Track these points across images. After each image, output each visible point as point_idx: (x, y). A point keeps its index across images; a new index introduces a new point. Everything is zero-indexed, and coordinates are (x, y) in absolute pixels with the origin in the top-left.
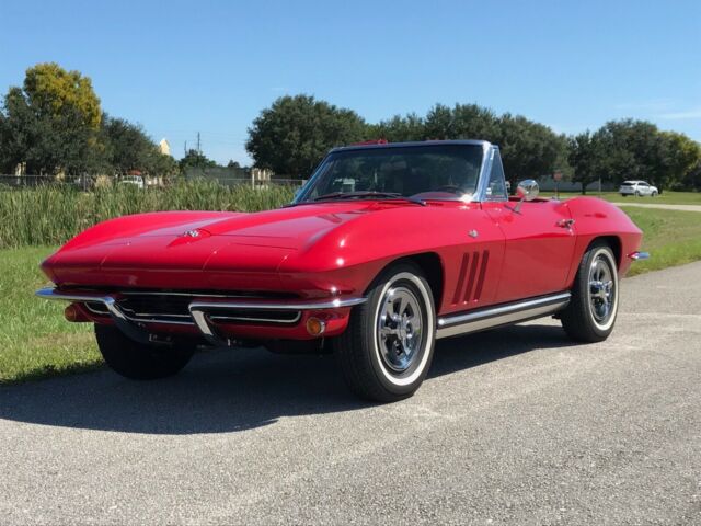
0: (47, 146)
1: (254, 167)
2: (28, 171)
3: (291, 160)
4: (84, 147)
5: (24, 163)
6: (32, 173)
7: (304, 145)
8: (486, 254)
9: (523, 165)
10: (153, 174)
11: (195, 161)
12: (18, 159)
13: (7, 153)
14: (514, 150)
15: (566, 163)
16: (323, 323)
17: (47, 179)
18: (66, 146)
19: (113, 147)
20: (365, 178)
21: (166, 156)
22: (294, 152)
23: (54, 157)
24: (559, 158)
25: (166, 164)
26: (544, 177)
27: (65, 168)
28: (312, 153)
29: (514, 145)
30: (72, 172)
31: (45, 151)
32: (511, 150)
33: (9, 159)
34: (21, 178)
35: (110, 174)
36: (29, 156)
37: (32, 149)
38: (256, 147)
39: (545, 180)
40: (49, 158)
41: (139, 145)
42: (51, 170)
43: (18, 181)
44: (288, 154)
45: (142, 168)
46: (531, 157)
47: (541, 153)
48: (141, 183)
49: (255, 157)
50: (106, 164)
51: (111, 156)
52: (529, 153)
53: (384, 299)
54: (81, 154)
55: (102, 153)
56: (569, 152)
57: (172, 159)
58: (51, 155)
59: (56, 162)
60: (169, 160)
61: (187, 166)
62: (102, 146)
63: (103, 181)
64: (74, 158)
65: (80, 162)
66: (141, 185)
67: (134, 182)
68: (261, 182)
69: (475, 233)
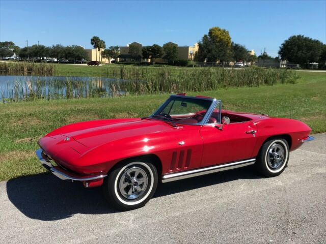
0: (214, 53)
1: (281, 59)
2: (208, 61)
3: (294, 57)
4: (225, 53)
5: (207, 58)
7: (299, 52)
10: (247, 62)
12: (205, 57)
13: (202, 55)
16: (87, 184)
17: (213, 63)
18: (219, 53)
19: (235, 53)
20: (322, 63)
22: (295, 54)
23: (216, 56)
25: (252, 58)
27: (219, 60)
30: (221, 61)
33: (203, 57)
35: (233, 62)
36: (208, 56)
37: (209, 54)
38: (282, 53)
41: (243, 52)
42: (215, 61)
43: (205, 64)
45: (244, 59)
49: (282, 56)
50: (232, 58)
51: (233, 55)
54: (224, 55)
55: (231, 55)
58: (214, 56)
59: (216, 58)
60: (254, 57)
61: (260, 58)
62: (231, 53)
63: (231, 63)
64: (222, 57)
65: (223, 58)
66: (242, 65)
67: (240, 64)
68: (284, 65)
69: (183, 143)
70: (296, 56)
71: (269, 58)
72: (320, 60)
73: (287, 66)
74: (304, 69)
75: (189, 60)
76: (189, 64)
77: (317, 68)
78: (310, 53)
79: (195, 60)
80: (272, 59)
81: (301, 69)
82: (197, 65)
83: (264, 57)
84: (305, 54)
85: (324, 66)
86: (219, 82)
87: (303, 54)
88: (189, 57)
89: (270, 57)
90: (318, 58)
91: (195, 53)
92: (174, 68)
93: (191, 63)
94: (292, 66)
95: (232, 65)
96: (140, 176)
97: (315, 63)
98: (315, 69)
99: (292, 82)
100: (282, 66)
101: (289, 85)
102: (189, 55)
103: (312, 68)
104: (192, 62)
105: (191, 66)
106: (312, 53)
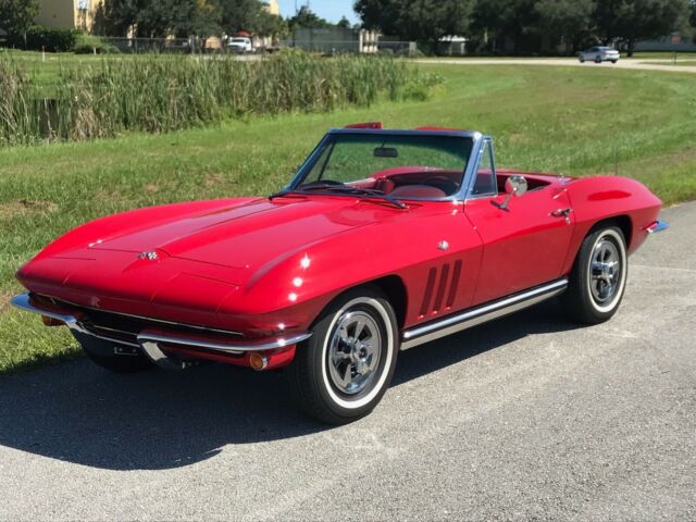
0: (157, 8)
1: (363, 26)
2: (139, 34)
3: (399, 21)
4: (193, 9)
5: (135, 25)
6: (143, 36)
7: (412, 6)
8: (458, 264)
9: (641, 25)
10: (261, 35)
11: (305, 20)
12: (129, 21)
13: (118, 16)
14: (632, 10)
15: (687, 23)
16: (265, 360)
17: (157, 41)
18: (175, 8)
19: (222, 8)
20: (475, 38)
21: (274, 16)
22: (402, 12)
23: (164, 19)
24: (680, 18)
25: (274, 25)
26: (663, 37)
27: (174, 31)
28: (421, 14)
29: (633, 5)
30: (182, 35)
31: (154, 13)
32: (629, 9)
33: (120, 21)
34: (133, 40)
35: (219, 36)
36: (140, 19)
37: (143, 12)
38: (364, 7)
39: (664, 41)
40: (159, 20)
41: (247, 5)
42: (161, 33)
43: (130, 44)
44: (396, 16)
45: (251, 29)
46: (650, 17)
47: (661, 12)
48: (250, 45)
49: (363, 18)
50: (215, 25)
51: (220, 17)
52: (649, 12)
53: (336, 326)
54: (190, 16)
55: (211, 14)
56: (691, 12)
57: (281, 18)
58: (160, 17)
59: (166, 23)
60: (277, 19)
61: (297, 25)
62: (211, 8)
63: (213, 42)
64: (184, 20)
65: (189, 24)
66: (249, 47)
67: (241, 45)
68: (369, 44)
69: (445, 245)
70: (406, 17)
71: (322, 24)
72: (472, 27)
73: (379, 48)
74: (429, 55)
75: (79, 32)
76: (79, 44)
77: (463, 51)
78: (444, 9)
79: (96, 30)
80: (329, 26)
81: (420, 56)
82: (107, 47)
83: (305, 21)
84: (430, 10)
85: (482, 46)
86: (220, 101)
87: (424, 11)
88: (77, 22)
89: (323, 21)
90: (466, 22)
91: (93, 9)
92: (33, 59)
93: (86, 43)
94: (396, 49)
95: (214, 46)
96: (365, 334)
97: (456, 39)
98: (457, 55)
99: (419, 96)
100: (366, 49)
101: (411, 104)
102: (76, 13)
103: (450, 52)
104: (88, 39)
105: (87, 50)
106: (449, 9)
